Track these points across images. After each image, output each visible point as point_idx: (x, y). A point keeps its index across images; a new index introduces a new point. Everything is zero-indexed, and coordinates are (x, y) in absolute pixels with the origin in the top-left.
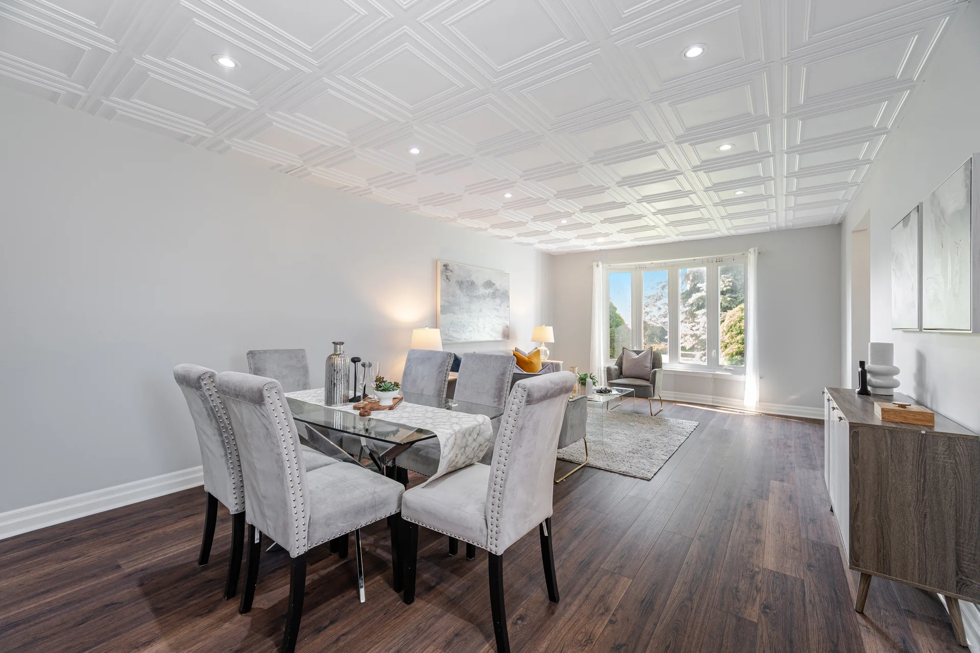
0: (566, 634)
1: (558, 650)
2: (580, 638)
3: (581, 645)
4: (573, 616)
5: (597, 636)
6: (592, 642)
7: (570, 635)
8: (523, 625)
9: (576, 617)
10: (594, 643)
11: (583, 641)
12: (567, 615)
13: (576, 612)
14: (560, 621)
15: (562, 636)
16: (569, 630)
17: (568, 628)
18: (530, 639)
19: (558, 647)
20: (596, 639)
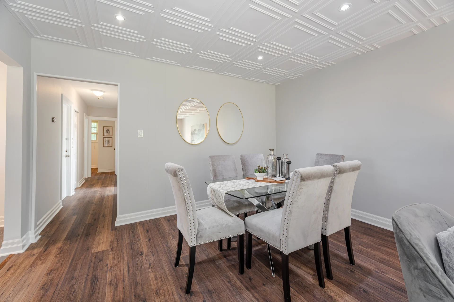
0: (167, 287)
1: (164, 281)
2: (161, 291)
3: (158, 289)
4: (173, 295)
5: (155, 298)
6: (155, 294)
7: (165, 288)
8: (184, 276)
9: (171, 296)
10: (154, 294)
11: (159, 291)
12: (175, 293)
13: (174, 298)
14: (175, 289)
15: (168, 285)
16: (168, 289)
17: (169, 289)
18: (176, 275)
19: (165, 282)
20: (155, 296)
